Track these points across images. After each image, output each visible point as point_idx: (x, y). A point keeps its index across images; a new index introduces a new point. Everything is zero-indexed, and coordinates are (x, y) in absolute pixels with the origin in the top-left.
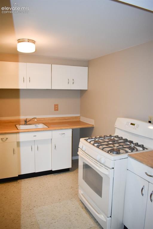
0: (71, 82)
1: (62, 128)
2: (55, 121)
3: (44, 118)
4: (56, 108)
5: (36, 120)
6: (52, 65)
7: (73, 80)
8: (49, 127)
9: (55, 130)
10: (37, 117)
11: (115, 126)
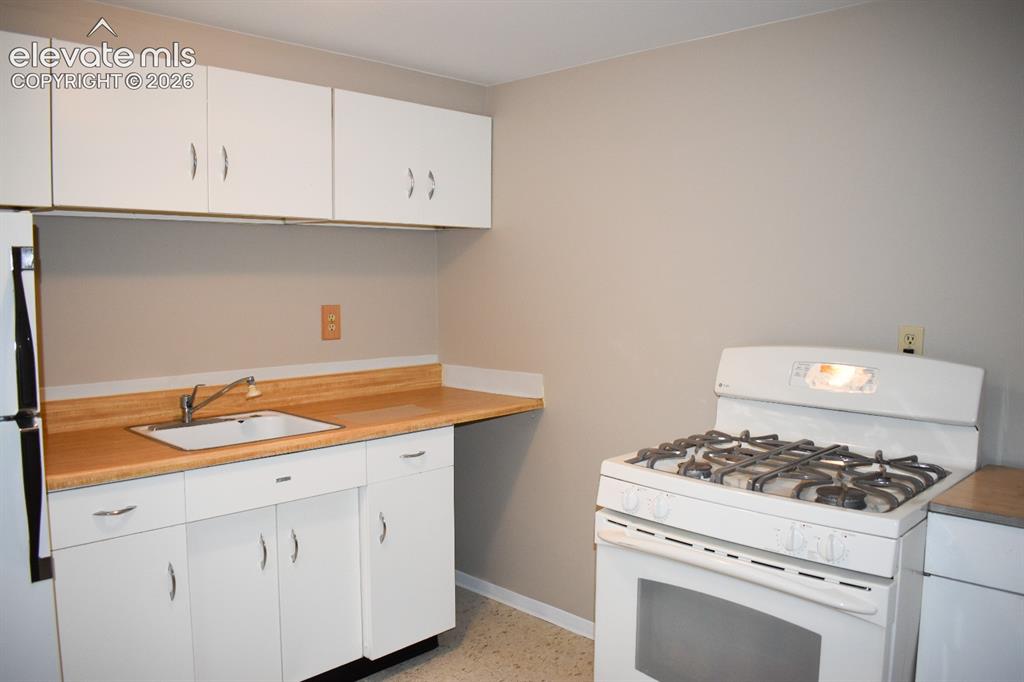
0: (423, 185)
1: (414, 423)
2: (330, 395)
3: (275, 382)
4: (331, 325)
5: (253, 392)
6: (336, 90)
7: (431, 176)
8: (343, 427)
9: (385, 436)
10: (261, 374)
11: (718, 390)
